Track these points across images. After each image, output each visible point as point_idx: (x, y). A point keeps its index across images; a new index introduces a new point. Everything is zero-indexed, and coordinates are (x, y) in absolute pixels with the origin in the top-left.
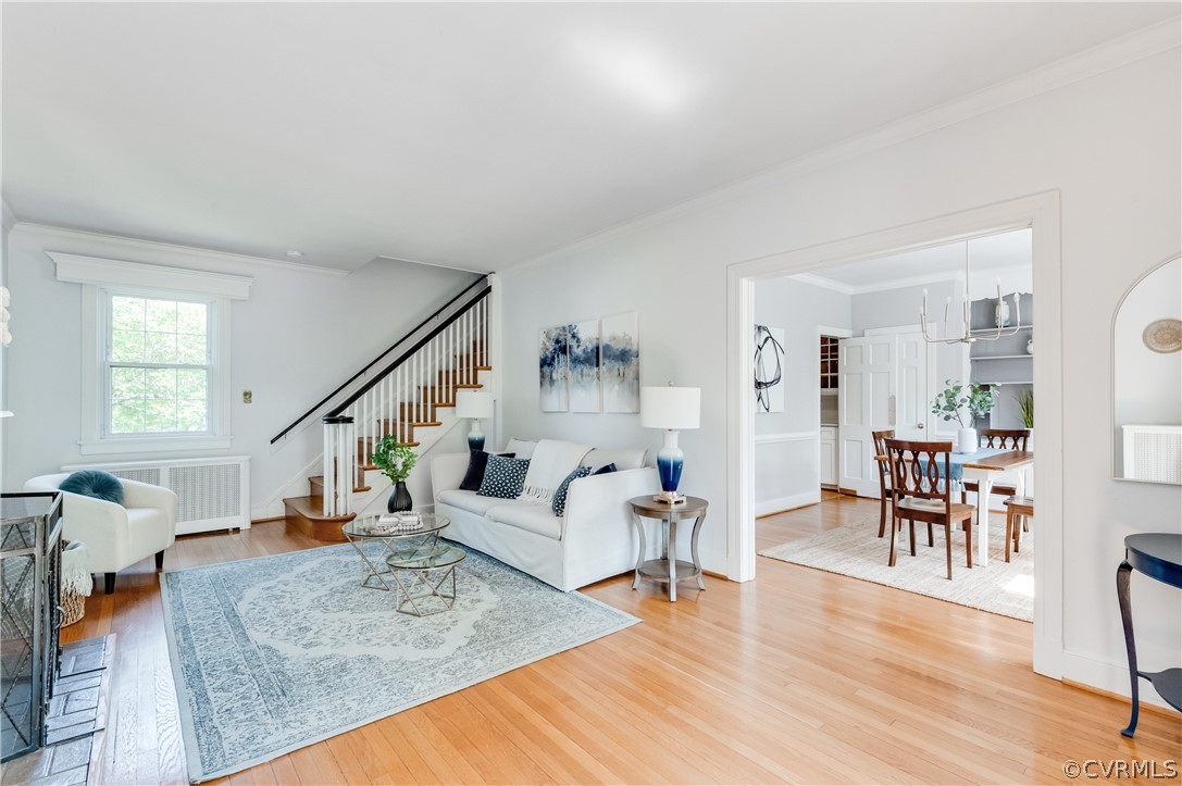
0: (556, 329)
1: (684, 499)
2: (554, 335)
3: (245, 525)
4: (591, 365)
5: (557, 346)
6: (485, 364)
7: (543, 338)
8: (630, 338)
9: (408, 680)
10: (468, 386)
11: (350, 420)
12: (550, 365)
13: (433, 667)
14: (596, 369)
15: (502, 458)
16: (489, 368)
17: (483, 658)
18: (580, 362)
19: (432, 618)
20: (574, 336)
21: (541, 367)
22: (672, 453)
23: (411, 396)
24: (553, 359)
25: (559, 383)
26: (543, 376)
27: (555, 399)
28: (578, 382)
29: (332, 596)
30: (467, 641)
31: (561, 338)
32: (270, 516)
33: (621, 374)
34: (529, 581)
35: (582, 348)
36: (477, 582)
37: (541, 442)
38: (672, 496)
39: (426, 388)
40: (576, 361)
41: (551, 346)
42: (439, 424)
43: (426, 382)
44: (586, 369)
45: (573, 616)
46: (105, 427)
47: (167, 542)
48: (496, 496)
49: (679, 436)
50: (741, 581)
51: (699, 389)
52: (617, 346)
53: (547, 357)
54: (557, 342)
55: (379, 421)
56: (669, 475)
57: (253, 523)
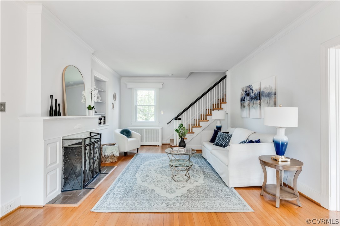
0: (245, 87)
1: (289, 160)
2: (245, 90)
3: (160, 145)
4: (257, 100)
5: (246, 93)
6: (224, 102)
7: (241, 91)
8: (272, 87)
9: (155, 202)
10: (218, 109)
11: (180, 119)
12: (244, 100)
13: (164, 200)
14: (259, 101)
15: (222, 133)
16: (225, 103)
17: (181, 203)
18: (253, 99)
19: (178, 183)
20: (251, 89)
21: (241, 101)
22: (282, 138)
23: (204, 112)
24: (244, 98)
25: (247, 107)
26: (241, 105)
27: (245, 113)
28: (253, 107)
29: (161, 168)
30: (181, 195)
31: (247, 90)
32: (167, 143)
33: (268, 103)
34: (219, 179)
35: (254, 93)
36: (202, 175)
37: (237, 128)
38: (281, 158)
39: (208, 110)
40: (252, 98)
41: (244, 94)
42: (208, 121)
43: (209, 108)
44: (255, 101)
45: (224, 198)
46: (136, 119)
47: (139, 147)
48: (219, 146)
49: (285, 130)
50: (330, 210)
51: (298, 108)
52: (267, 91)
53: (242, 98)
54: (246, 92)
55: (194, 119)
56: (280, 148)
57: (163, 144)
